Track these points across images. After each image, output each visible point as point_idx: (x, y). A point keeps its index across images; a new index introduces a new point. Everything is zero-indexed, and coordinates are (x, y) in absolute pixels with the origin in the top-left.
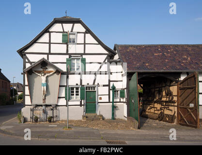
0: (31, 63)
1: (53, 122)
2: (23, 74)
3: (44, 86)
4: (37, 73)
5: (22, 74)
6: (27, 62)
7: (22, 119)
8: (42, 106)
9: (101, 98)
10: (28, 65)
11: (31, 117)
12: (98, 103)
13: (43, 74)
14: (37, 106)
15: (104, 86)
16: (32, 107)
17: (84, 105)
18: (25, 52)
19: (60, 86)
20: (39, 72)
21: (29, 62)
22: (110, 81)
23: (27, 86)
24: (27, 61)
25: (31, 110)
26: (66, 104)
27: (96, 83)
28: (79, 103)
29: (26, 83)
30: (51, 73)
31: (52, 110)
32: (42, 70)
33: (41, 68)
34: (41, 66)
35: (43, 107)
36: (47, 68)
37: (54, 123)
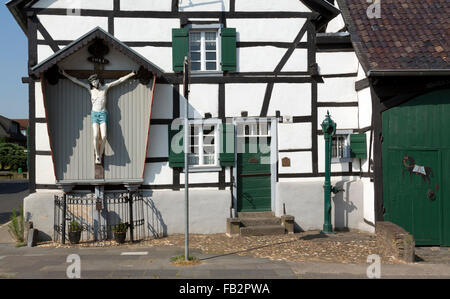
0: (54, 44)
1: (133, 242)
2: (30, 80)
5: (24, 80)
6: (41, 42)
7: (28, 235)
8: (90, 188)
9: (286, 162)
10: (45, 53)
11: (56, 227)
12: (279, 176)
14: (78, 189)
15: (297, 120)
16: (60, 193)
17: (230, 185)
18: (35, 6)
19: (153, 122)
20: (84, 75)
21: (48, 41)
22: (315, 105)
23: (41, 120)
24: (40, 36)
25: (57, 202)
26: (171, 182)
27: (271, 112)
28: (214, 178)
29: (40, 112)
30: (122, 79)
31: (130, 200)
32: (90, 67)
33: (90, 59)
34: (88, 55)
35: (97, 193)
36: (107, 62)
37: (136, 246)
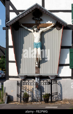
0: (17, 12)
1: (52, 102)
2: (6, 28)
3: (37, 48)
4: (26, 28)
5: (4, 29)
6: (11, 11)
7: (5, 98)
8: (34, 78)
10: (13, 16)
11: (18, 95)
13: (35, 29)
14: (27, 78)
16: (19, 80)
19: (62, 47)
20: (30, 26)
21: (15, 10)
23: (11, 47)
24: (11, 8)
25: (18, 84)
26: (70, 75)
29: (11, 43)
30: (48, 28)
31: (50, 83)
32: (34, 22)
33: (33, 19)
34: (32, 17)
35: (36, 80)
36: (41, 20)
37: (53, 104)
